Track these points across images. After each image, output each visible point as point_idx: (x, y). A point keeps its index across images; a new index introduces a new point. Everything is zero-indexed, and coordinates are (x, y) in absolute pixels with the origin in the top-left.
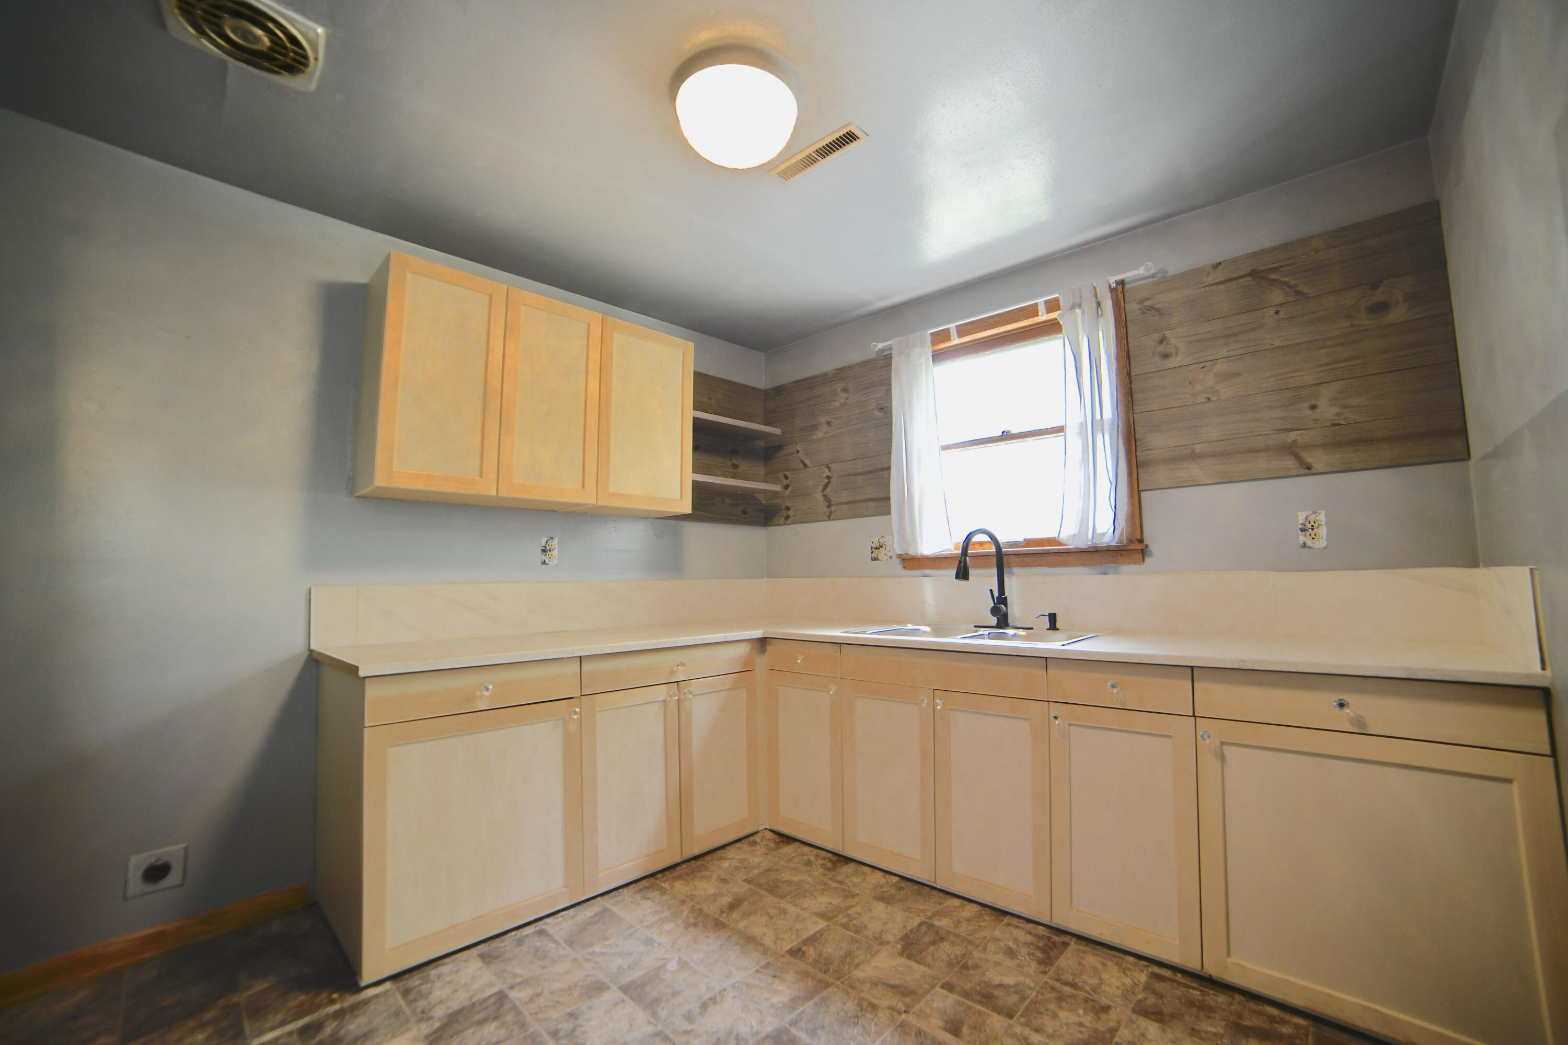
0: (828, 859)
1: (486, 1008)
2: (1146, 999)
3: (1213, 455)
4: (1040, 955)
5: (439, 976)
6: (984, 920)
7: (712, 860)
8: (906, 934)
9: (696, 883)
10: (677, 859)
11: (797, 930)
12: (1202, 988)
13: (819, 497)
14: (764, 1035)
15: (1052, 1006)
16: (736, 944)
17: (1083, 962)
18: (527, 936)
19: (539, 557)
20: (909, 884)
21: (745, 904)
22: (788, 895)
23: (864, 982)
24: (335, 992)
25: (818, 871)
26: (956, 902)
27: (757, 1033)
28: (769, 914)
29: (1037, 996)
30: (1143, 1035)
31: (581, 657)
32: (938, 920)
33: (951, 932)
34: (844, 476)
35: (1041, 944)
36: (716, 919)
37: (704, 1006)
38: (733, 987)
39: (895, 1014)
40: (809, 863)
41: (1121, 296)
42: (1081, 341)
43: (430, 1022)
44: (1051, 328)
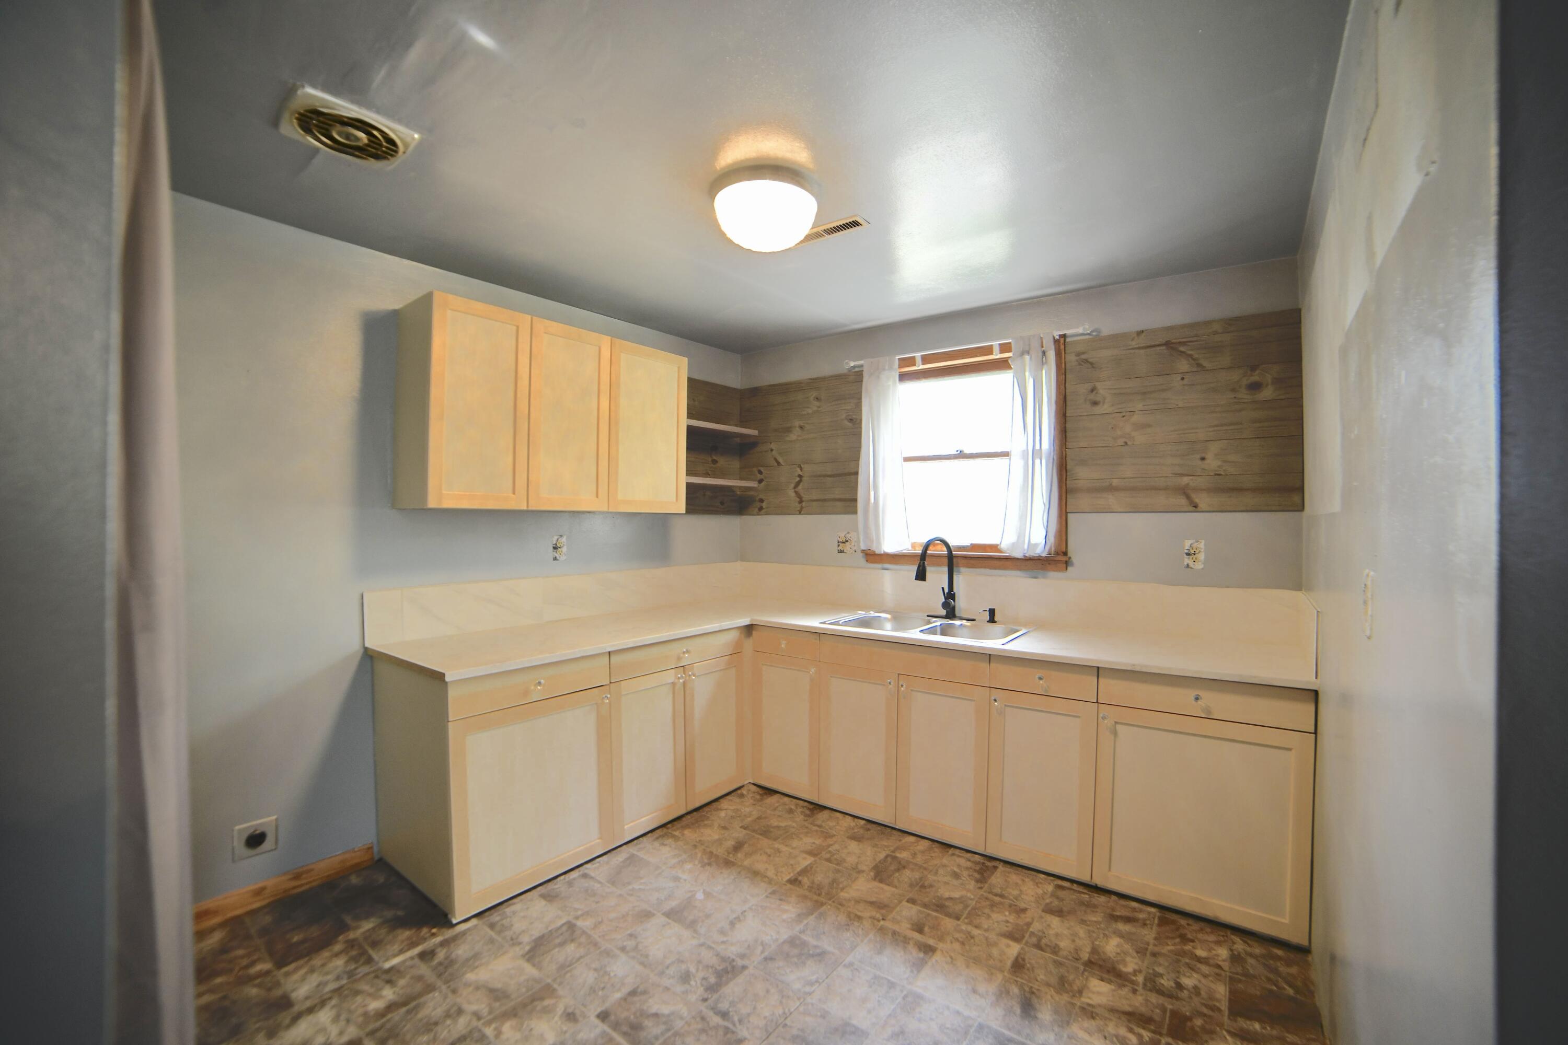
0: (806, 807)
1: (562, 934)
2: (1051, 903)
3: (1125, 489)
4: (977, 876)
5: (514, 913)
6: (934, 852)
7: (710, 811)
8: (876, 865)
9: (702, 830)
10: (683, 812)
11: (792, 865)
12: (1090, 893)
13: (791, 493)
14: (782, 941)
15: (987, 911)
16: (746, 878)
17: (1009, 880)
18: (574, 879)
19: (551, 553)
20: (874, 826)
21: (746, 846)
22: (779, 838)
23: (849, 900)
24: (434, 928)
25: (799, 818)
26: (912, 839)
27: (777, 940)
28: (767, 853)
29: (976, 904)
30: (1049, 926)
31: (609, 652)
32: (900, 853)
33: (911, 862)
34: (815, 476)
35: (977, 868)
36: (725, 859)
37: (732, 924)
38: (750, 909)
39: (875, 921)
40: (791, 811)
41: (1062, 347)
42: (1027, 381)
43: (521, 946)
44: (1003, 365)
